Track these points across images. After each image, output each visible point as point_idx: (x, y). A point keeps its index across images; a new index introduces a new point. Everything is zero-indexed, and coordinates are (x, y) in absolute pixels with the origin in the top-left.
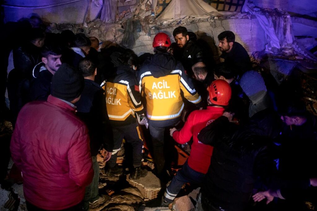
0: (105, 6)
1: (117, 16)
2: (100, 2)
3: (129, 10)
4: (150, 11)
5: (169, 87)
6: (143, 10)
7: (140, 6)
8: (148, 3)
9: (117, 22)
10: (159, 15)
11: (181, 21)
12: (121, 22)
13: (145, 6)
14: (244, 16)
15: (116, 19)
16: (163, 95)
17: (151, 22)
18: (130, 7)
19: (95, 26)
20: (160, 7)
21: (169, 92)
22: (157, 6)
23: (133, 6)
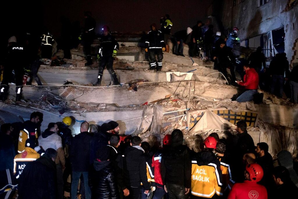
0: (154, 123)
1: (162, 129)
2: (150, 120)
3: (170, 126)
4: (185, 126)
5: (206, 174)
6: (180, 126)
7: (178, 122)
8: (184, 120)
9: (162, 134)
10: (191, 129)
11: (208, 133)
12: (164, 133)
13: (182, 123)
14: (256, 129)
15: (160, 132)
16: (202, 178)
17: (186, 134)
18: (171, 123)
19: (146, 136)
20: (193, 123)
21: (205, 177)
22: (190, 122)
23: (173, 123)
